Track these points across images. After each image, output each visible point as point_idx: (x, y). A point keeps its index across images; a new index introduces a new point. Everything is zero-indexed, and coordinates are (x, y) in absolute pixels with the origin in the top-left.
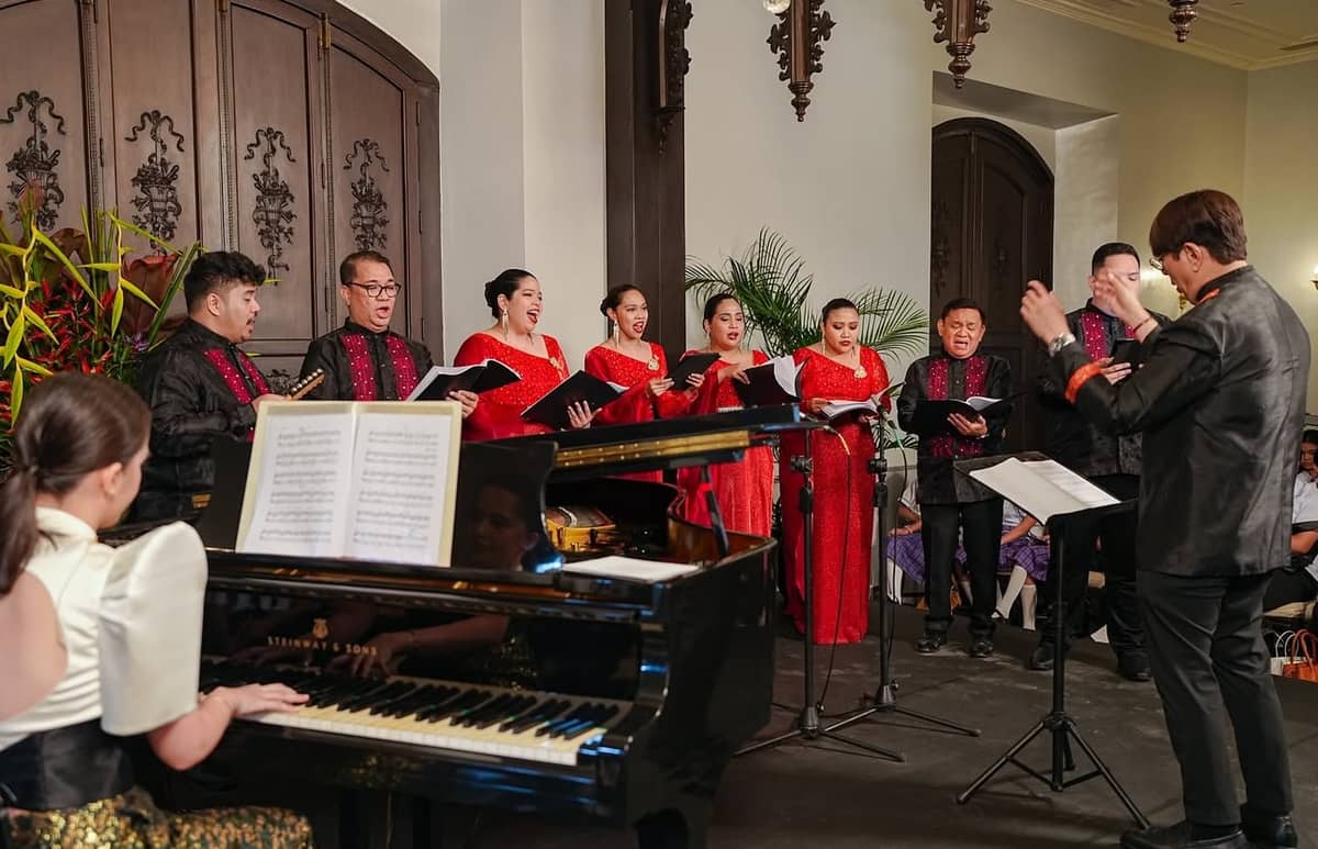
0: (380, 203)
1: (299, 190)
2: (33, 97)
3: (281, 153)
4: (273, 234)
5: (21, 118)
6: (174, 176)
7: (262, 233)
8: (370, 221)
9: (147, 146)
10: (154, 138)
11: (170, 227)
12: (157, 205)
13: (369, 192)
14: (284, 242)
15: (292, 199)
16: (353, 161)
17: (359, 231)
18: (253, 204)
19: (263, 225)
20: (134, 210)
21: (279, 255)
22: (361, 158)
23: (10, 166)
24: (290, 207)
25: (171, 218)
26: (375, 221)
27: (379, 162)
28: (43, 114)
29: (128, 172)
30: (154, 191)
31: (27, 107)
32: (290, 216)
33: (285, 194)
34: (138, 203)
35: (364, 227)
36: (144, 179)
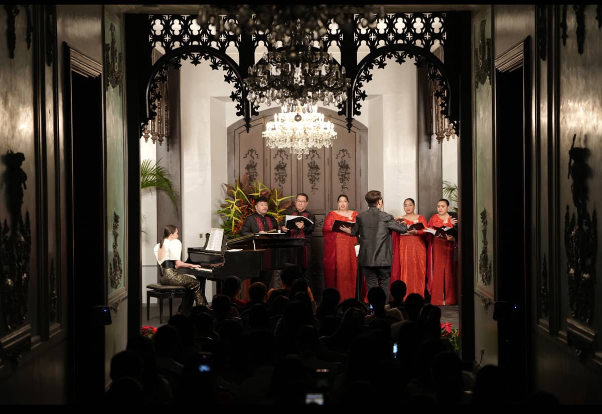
0: (347, 167)
1: (321, 166)
2: (251, 151)
3: (316, 156)
4: (313, 180)
5: (249, 156)
6: (285, 166)
7: (310, 179)
8: (344, 174)
9: (279, 159)
10: (281, 156)
11: (284, 180)
12: (280, 174)
13: (344, 165)
14: (316, 182)
15: (319, 169)
16: (339, 156)
17: (341, 177)
18: (308, 171)
19: (310, 177)
20: (275, 176)
21: (315, 186)
22: (342, 154)
23: (246, 168)
24: (319, 171)
25: (284, 177)
26: (345, 173)
27: (348, 155)
28: (254, 154)
29: (273, 166)
30: (280, 171)
31: (250, 153)
32: (318, 174)
33: (317, 168)
34: (276, 174)
35: (342, 175)
36: (278, 167)
